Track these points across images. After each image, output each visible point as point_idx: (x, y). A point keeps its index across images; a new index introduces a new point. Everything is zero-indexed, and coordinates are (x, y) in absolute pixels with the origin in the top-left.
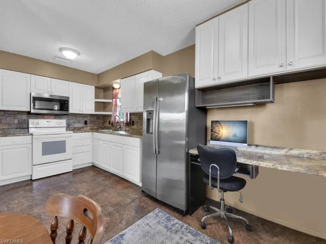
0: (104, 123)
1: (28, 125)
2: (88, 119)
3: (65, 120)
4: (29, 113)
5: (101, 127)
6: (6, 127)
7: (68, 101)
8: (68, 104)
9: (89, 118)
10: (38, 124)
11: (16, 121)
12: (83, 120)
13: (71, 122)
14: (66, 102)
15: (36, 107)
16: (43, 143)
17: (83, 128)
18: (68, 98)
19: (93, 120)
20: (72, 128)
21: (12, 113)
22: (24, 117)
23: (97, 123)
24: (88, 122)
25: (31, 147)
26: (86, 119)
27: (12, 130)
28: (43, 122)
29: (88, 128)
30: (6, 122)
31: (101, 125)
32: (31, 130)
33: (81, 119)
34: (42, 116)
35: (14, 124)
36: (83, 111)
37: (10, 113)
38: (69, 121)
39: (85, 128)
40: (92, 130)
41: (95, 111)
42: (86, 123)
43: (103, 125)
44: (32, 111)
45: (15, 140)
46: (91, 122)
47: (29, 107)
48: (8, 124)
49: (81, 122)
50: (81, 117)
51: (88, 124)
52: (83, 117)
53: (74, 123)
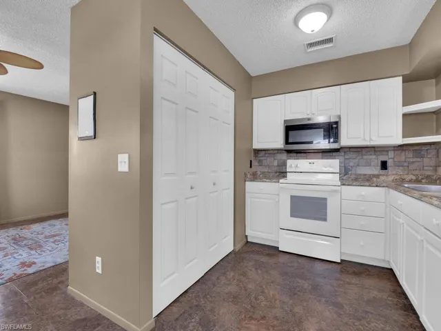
0: (436, 167)
1: (286, 168)
2: (389, 157)
3: (338, 160)
9: (391, 154)
10: (297, 166)
11: (276, 163)
12: (376, 160)
13: (351, 164)
14: (334, 126)
15: (290, 140)
16: (292, 197)
17: (377, 176)
19: (403, 158)
20: (353, 177)
21: (271, 152)
22: (284, 156)
24: (389, 164)
26: (384, 158)
29: (391, 178)
30: (266, 164)
33: (374, 157)
34: (305, 155)
36: (371, 140)
37: (269, 152)
38: (347, 161)
39: (382, 178)
40: (398, 185)
41: (404, 136)
42: (384, 165)
43: (435, 171)
46: (398, 165)
48: (269, 166)
49: (372, 164)
50: (373, 153)
51: (390, 169)
52: (378, 153)
53: (358, 165)
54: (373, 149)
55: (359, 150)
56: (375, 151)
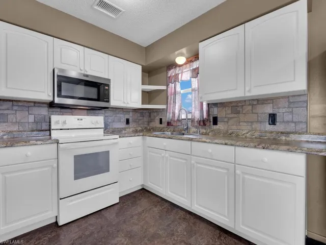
0: (149, 122)
1: (50, 125)
2: (130, 116)
4: (51, 105)
5: (146, 128)
6: (15, 128)
7: (108, 86)
8: (108, 90)
9: (131, 114)
10: (65, 123)
11: (31, 119)
12: (124, 118)
13: (109, 121)
14: (107, 88)
15: (63, 94)
16: (75, 157)
17: (124, 129)
18: (109, 80)
19: (136, 117)
20: (111, 130)
22: (44, 111)
23: (140, 122)
24: (130, 121)
25: (55, 165)
26: (127, 117)
27: (25, 133)
28: (72, 120)
29: (131, 130)
30: (14, 120)
31: (146, 126)
32: (55, 135)
33: (122, 115)
34: (71, 110)
35: (28, 123)
36: (128, 103)
38: (107, 118)
39: (127, 130)
40: (136, 132)
41: (142, 103)
42: (128, 122)
43: (148, 125)
44: (57, 100)
45: (29, 153)
46: (134, 121)
47: (51, 94)
48: (18, 123)
49: (122, 121)
50: (122, 112)
51: (130, 123)
52: (124, 113)
53: (114, 122)
54: (122, 110)
55: (115, 110)
56: (123, 111)
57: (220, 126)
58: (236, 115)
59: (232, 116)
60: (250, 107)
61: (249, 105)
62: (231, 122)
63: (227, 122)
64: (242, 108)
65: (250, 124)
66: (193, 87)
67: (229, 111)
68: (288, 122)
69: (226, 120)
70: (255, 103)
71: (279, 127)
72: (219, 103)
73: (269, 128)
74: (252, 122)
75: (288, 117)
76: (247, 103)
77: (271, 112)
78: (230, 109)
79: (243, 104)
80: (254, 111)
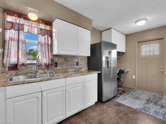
57: (59, 67)
58: (66, 62)
59: (65, 62)
60: (71, 59)
61: (71, 58)
62: (64, 65)
63: (62, 65)
64: (68, 59)
65: (71, 66)
66: (39, 41)
67: (63, 60)
68: (81, 65)
69: (62, 64)
70: (73, 57)
71: (79, 67)
72: (58, 55)
73: (77, 67)
74: (72, 65)
75: (81, 63)
76: (70, 57)
77: (77, 61)
78: (63, 58)
79: (69, 57)
80: (72, 61)
